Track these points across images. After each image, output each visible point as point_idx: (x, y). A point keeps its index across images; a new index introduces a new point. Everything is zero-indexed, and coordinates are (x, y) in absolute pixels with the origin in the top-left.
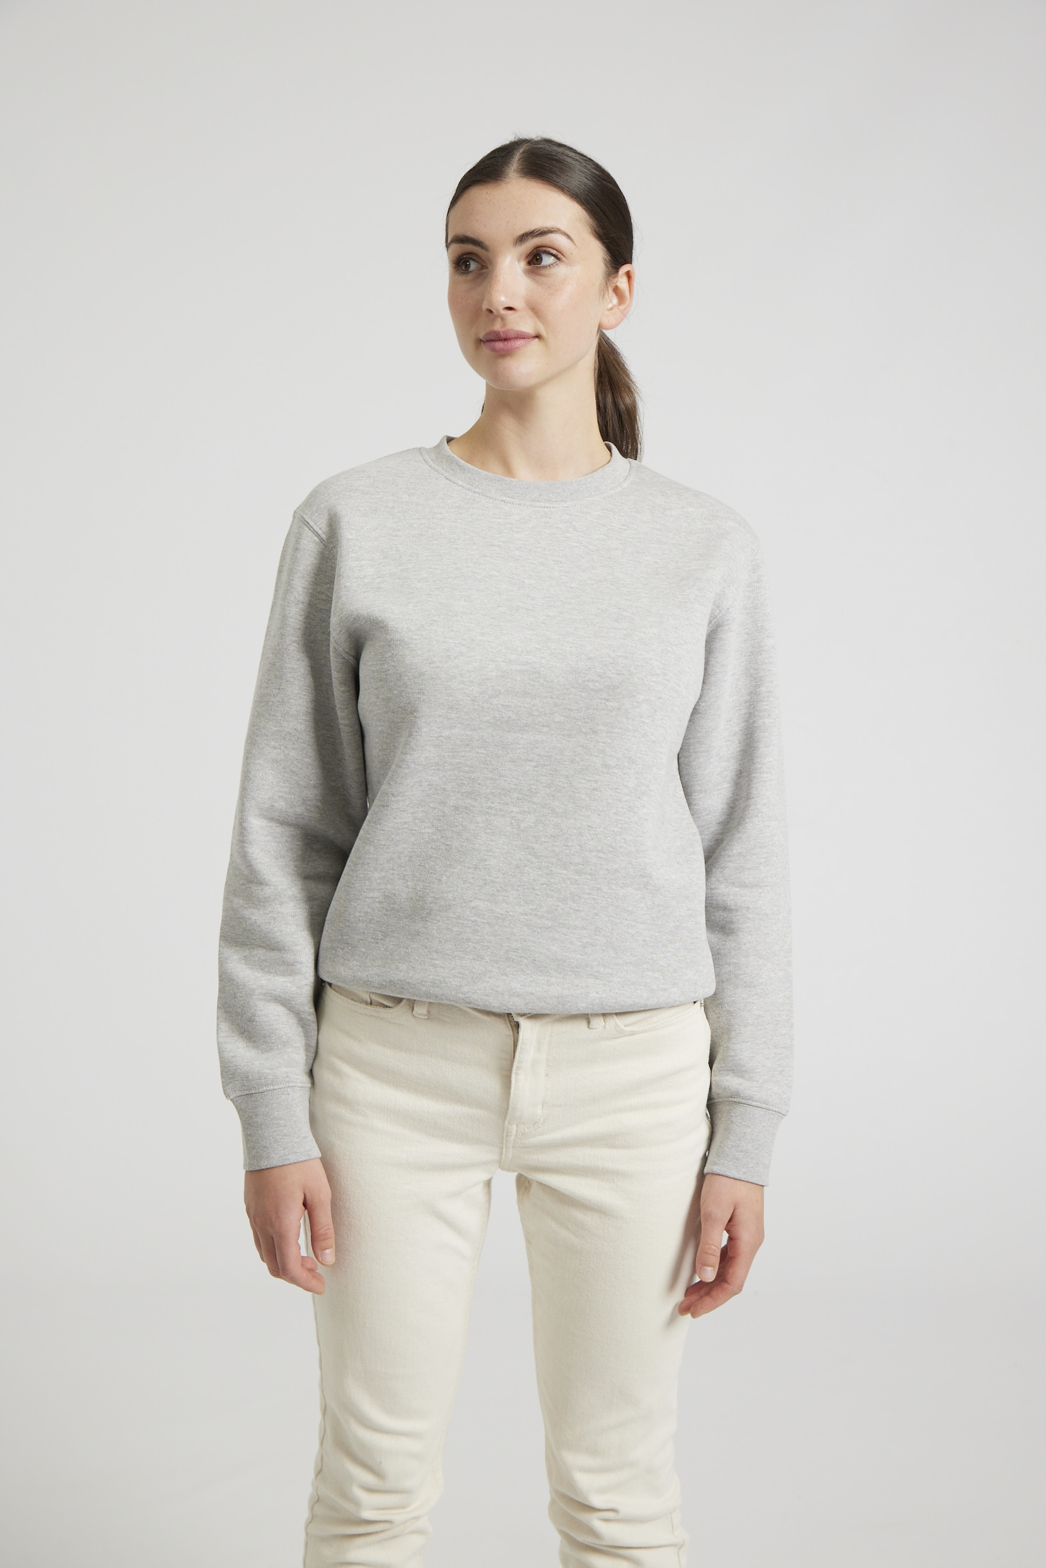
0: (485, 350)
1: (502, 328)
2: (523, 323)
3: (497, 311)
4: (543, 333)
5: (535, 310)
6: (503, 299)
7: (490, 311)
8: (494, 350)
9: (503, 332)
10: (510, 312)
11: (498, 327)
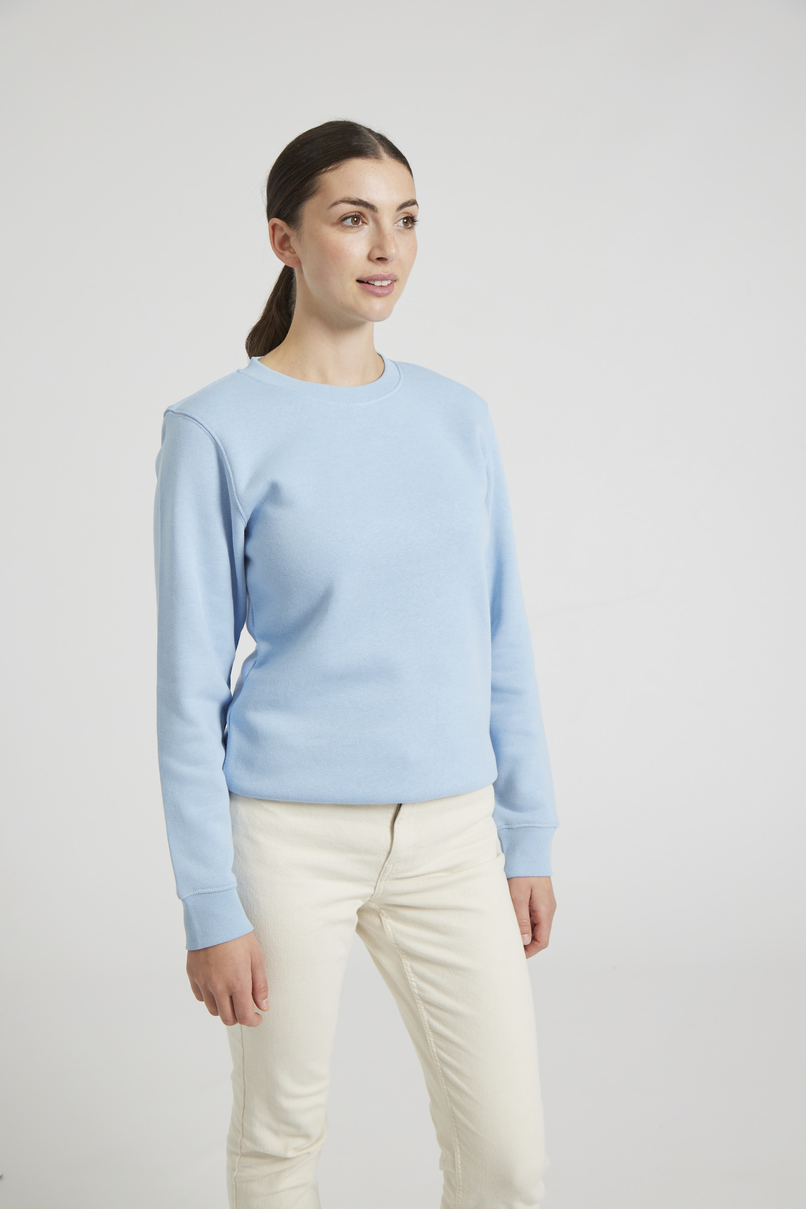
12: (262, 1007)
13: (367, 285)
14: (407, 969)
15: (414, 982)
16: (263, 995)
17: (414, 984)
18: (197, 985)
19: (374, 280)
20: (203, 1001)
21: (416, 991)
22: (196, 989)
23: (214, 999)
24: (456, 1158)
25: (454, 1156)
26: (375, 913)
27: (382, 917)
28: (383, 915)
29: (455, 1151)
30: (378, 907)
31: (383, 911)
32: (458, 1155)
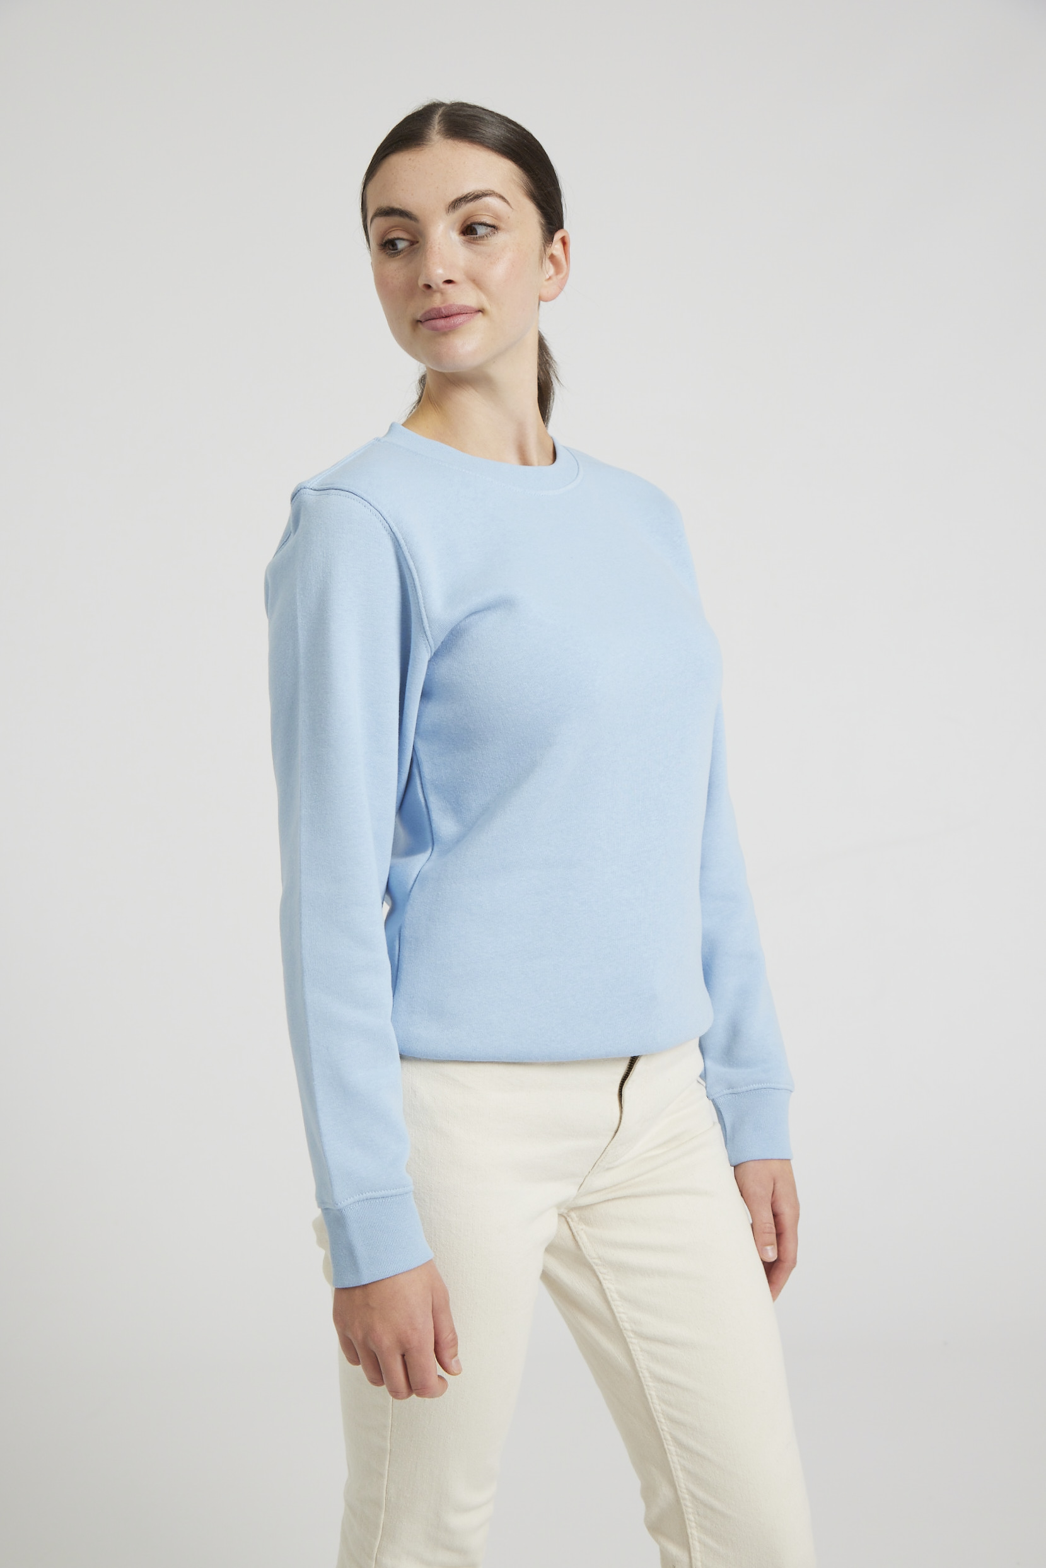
0: (424, 330)
1: (443, 303)
2: (464, 296)
3: (437, 285)
4: (487, 305)
5: (476, 282)
6: (440, 271)
7: (428, 287)
8: (435, 329)
9: (445, 308)
10: (450, 286)
11: (437, 301)
12: (450, 1369)
16: (451, 1353)
18: (350, 1340)
20: (360, 1365)
22: (348, 1345)
23: (378, 1361)
24: (693, 1560)
25: (690, 1558)
26: (563, 1219)
27: (572, 1224)
28: (572, 1221)
29: (692, 1550)
30: (566, 1211)
31: (573, 1214)
32: (697, 1555)
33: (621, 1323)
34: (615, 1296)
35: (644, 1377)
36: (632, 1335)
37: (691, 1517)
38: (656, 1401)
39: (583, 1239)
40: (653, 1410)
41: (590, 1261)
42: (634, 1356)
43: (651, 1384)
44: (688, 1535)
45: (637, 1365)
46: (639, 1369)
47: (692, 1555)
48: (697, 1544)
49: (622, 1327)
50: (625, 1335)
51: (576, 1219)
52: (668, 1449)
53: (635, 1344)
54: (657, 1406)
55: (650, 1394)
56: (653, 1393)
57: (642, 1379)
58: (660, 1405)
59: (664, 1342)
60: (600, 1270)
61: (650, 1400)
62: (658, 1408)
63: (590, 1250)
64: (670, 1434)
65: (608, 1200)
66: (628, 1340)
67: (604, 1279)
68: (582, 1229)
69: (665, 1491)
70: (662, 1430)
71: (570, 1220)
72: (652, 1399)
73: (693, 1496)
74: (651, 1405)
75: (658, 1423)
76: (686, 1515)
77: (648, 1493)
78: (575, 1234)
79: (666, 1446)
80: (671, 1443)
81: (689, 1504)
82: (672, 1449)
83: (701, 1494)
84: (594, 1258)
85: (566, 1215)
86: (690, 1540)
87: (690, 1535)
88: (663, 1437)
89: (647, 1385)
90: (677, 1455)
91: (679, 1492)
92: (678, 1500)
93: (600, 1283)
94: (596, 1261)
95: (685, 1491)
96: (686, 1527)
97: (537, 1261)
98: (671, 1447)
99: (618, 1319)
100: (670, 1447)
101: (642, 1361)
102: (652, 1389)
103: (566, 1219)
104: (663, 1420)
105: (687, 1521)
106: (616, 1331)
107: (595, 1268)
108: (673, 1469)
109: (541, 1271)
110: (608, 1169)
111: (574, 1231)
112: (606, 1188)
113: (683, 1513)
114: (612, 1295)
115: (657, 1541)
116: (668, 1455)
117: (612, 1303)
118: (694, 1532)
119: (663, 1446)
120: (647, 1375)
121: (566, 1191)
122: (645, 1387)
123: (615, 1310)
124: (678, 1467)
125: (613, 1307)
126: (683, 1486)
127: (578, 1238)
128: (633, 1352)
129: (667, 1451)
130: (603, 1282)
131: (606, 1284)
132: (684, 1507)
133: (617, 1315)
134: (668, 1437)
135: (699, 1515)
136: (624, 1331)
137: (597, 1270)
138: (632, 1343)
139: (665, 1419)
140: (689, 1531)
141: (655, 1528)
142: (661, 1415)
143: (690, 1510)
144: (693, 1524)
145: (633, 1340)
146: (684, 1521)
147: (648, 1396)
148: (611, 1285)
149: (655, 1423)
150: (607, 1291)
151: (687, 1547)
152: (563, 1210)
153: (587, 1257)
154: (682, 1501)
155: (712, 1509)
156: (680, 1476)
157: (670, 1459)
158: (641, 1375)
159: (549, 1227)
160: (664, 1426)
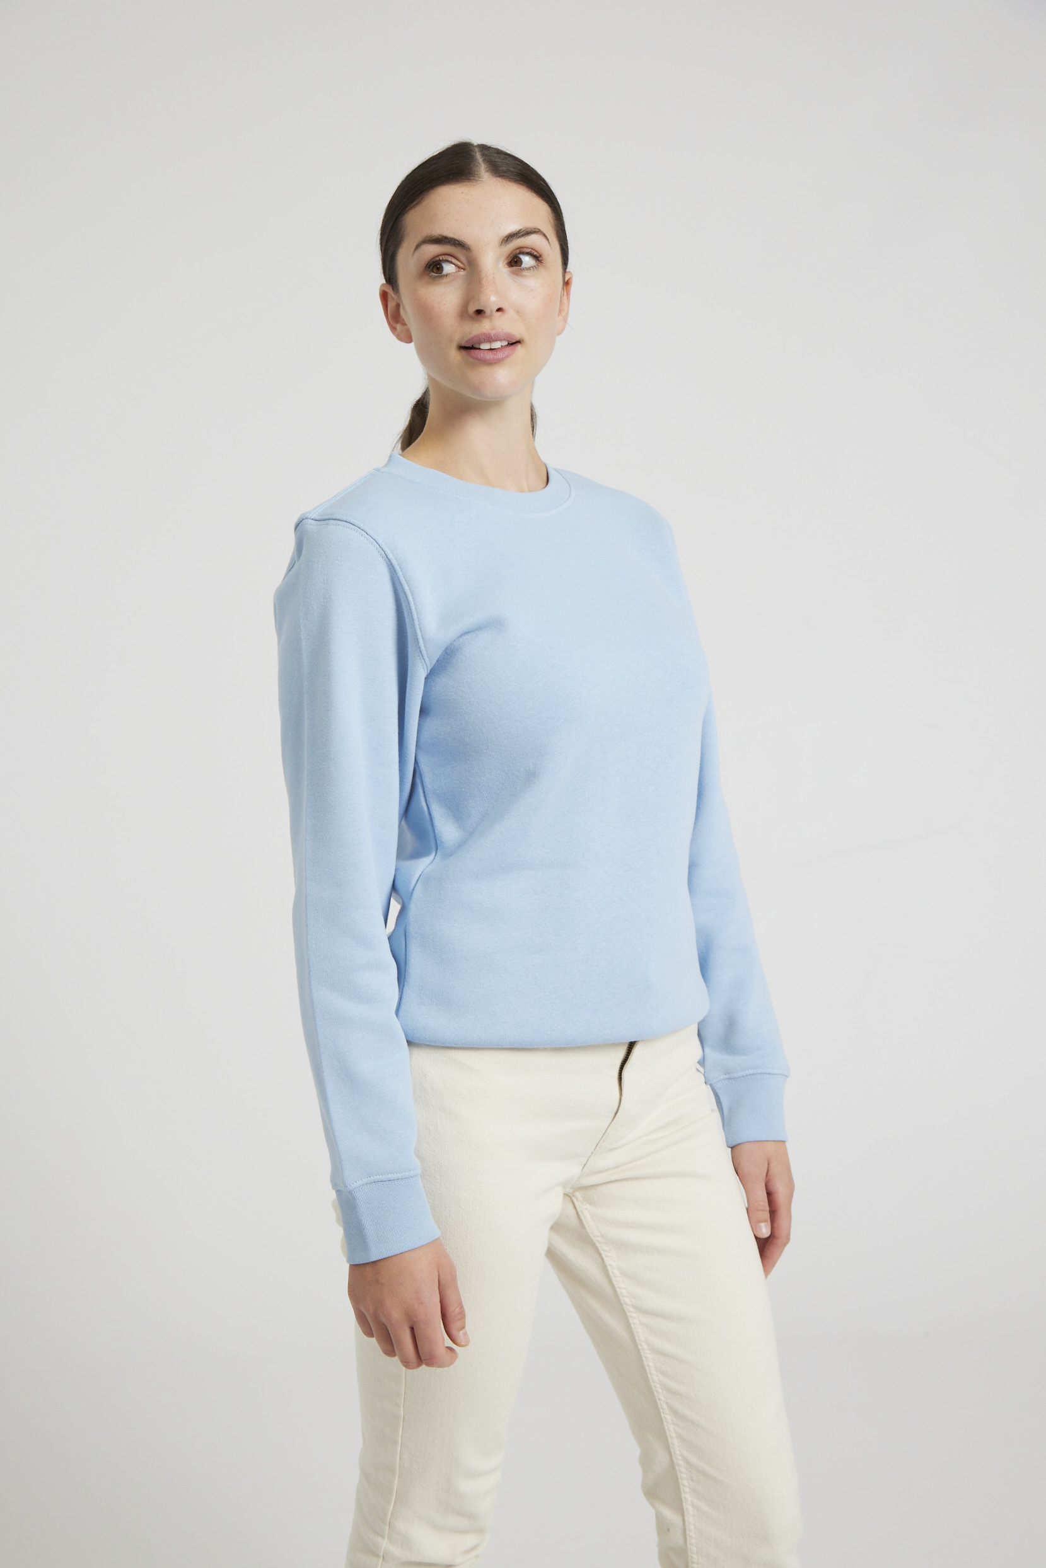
12: (459, 1341)
13: (472, 351)
14: (613, 1273)
15: (624, 1288)
16: (459, 1324)
17: (623, 1291)
18: (363, 1313)
19: (480, 344)
20: (373, 1337)
21: (627, 1300)
22: (362, 1318)
23: (389, 1333)
24: (687, 1523)
25: (684, 1521)
26: (569, 1198)
27: (577, 1204)
28: (577, 1200)
29: (686, 1514)
30: (571, 1191)
31: (578, 1194)
32: (690, 1518)
33: (621, 1298)
34: (617, 1272)
35: (643, 1349)
36: (632, 1310)
37: (685, 1482)
38: (654, 1372)
39: (587, 1218)
40: (651, 1380)
41: (593, 1238)
42: (634, 1330)
43: (649, 1356)
44: (681, 1500)
45: (637, 1338)
46: (638, 1341)
47: (686, 1518)
48: (690, 1508)
49: (622, 1301)
50: (625, 1309)
51: (581, 1199)
52: (665, 1418)
53: (635, 1318)
54: (655, 1377)
55: (648, 1365)
56: (651, 1364)
57: (641, 1351)
58: (657, 1376)
59: (662, 1316)
60: (602, 1248)
61: (648, 1371)
62: (655, 1378)
63: (593, 1229)
64: (667, 1403)
65: (612, 1182)
66: (628, 1314)
67: (607, 1256)
68: (586, 1209)
69: (662, 1457)
70: (659, 1399)
71: (574, 1200)
72: (650, 1370)
73: (688, 1463)
74: (649, 1375)
75: (655, 1392)
76: (680, 1481)
77: (646, 1460)
78: (580, 1213)
79: (662, 1415)
80: (667, 1412)
81: (683, 1470)
82: (669, 1417)
83: (694, 1460)
84: (597, 1236)
85: (571, 1195)
86: (684, 1504)
87: (684, 1500)
88: (660, 1406)
89: (645, 1357)
90: (673, 1424)
91: (674, 1459)
92: (672, 1465)
93: (603, 1259)
94: (599, 1239)
95: (680, 1458)
96: (680, 1492)
97: (542, 1238)
98: (667, 1417)
99: (619, 1295)
100: (666, 1415)
101: (641, 1333)
102: (651, 1362)
103: (571, 1198)
104: (660, 1391)
105: (681, 1486)
106: (616, 1305)
107: (598, 1245)
108: (669, 1437)
109: (546, 1249)
110: (612, 1150)
111: (579, 1210)
112: (609, 1169)
113: (678, 1479)
114: (614, 1271)
115: (652, 1505)
116: (665, 1424)
117: (613, 1278)
118: (687, 1497)
119: (660, 1414)
120: (645, 1346)
121: (570, 1170)
122: (644, 1359)
123: (616, 1286)
124: (674, 1435)
125: (615, 1283)
126: (678, 1452)
127: (582, 1217)
128: (632, 1325)
129: (664, 1419)
130: (606, 1259)
131: (608, 1261)
132: (678, 1473)
133: (618, 1290)
134: (665, 1406)
135: (692, 1480)
136: (624, 1306)
137: (599, 1248)
138: (631, 1317)
139: (662, 1389)
140: (683, 1496)
141: (652, 1493)
142: (658, 1385)
143: (684, 1476)
144: (687, 1490)
145: (633, 1315)
146: (679, 1487)
147: (647, 1368)
148: (612, 1262)
149: (653, 1393)
150: (609, 1268)
151: (681, 1511)
152: (568, 1190)
153: (591, 1235)
154: (677, 1467)
155: (705, 1475)
156: (675, 1443)
157: (666, 1428)
158: (639, 1347)
159: (554, 1205)
160: (661, 1396)
